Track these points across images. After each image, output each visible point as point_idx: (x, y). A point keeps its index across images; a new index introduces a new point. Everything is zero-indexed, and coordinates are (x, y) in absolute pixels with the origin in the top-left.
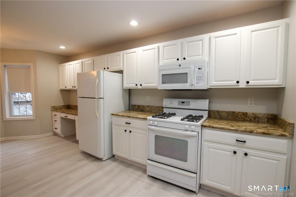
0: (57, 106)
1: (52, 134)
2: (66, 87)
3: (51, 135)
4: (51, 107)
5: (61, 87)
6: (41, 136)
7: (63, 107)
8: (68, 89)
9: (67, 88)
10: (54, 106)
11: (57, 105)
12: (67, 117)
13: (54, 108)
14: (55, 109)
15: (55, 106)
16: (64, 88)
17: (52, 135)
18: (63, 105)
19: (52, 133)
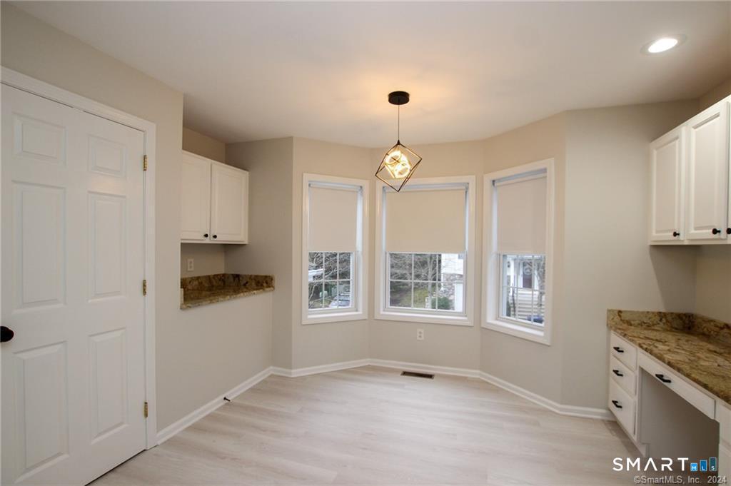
0: (632, 312)
1: (602, 414)
2: (675, 234)
3: (599, 417)
4: (609, 311)
5: (654, 234)
6: (561, 410)
7: (658, 318)
8: (686, 243)
9: (681, 237)
10: (620, 312)
11: (635, 309)
12: (669, 381)
13: (620, 316)
14: (622, 322)
15: (622, 309)
16: (667, 238)
17: (603, 421)
18: (663, 310)
19: (604, 411)
